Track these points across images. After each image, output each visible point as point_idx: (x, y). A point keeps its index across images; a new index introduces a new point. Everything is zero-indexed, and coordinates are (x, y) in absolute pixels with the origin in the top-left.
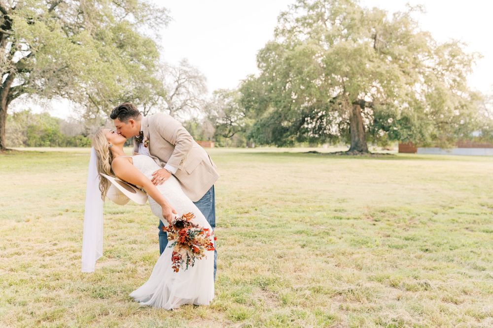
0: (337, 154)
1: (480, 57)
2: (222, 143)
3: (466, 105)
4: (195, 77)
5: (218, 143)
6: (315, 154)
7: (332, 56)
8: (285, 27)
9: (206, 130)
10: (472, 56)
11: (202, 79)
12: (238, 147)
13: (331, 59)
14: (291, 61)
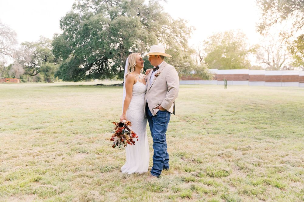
0: (117, 86)
1: (195, 29)
2: (24, 80)
3: (188, 57)
4: (7, 33)
5: (21, 80)
6: (102, 86)
7: (116, 25)
8: (80, 3)
9: (18, 71)
10: (190, 29)
11: (14, 34)
12: (37, 82)
13: (116, 27)
14: (89, 27)
